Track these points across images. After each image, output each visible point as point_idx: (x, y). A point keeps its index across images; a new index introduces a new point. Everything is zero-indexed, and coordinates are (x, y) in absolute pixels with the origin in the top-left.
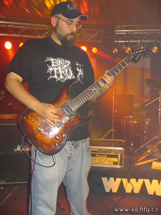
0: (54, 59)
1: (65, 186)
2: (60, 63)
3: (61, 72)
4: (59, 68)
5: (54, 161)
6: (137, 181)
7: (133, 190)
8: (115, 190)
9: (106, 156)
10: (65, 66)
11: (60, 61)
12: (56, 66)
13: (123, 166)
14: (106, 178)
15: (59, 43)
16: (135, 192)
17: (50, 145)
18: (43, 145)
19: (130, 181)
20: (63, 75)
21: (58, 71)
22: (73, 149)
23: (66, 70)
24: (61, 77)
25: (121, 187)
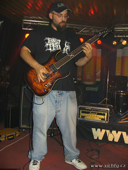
0: (50, 39)
1: (58, 126)
2: (53, 41)
3: (53, 46)
4: (53, 44)
5: (43, 101)
6: (117, 133)
7: (114, 139)
8: (101, 138)
9: (97, 113)
10: (57, 43)
11: (53, 40)
12: (51, 42)
13: (108, 121)
14: (95, 129)
15: (55, 29)
16: (115, 141)
17: (41, 90)
18: (37, 89)
19: (112, 132)
20: (55, 48)
21: (52, 45)
22: (58, 96)
23: (57, 46)
24: (54, 49)
25: (105, 136)
